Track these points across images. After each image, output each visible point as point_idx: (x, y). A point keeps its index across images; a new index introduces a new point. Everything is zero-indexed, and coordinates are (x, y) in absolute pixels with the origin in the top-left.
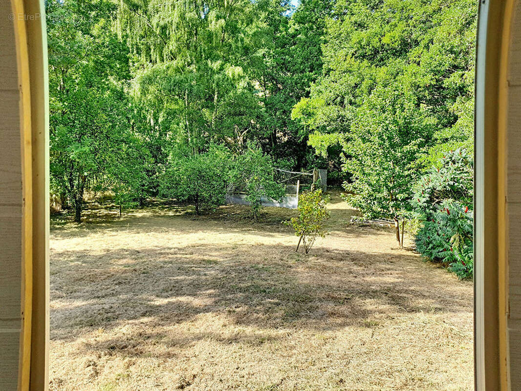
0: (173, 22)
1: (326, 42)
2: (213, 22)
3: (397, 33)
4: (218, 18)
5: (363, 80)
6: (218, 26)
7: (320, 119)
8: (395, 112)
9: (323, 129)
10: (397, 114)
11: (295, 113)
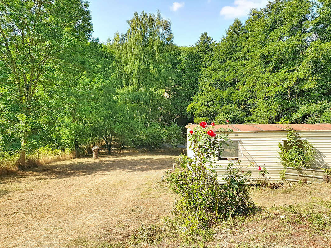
0: (136, 70)
1: (200, 78)
2: (152, 69)
3: (231, 76)
4: (154, 67)
5: (217, 97)
6: (154, 71)
7: (199, 111)
8: (230, 114)
9: (200, 116)
10: (231, 114)
11: (188, 109)
